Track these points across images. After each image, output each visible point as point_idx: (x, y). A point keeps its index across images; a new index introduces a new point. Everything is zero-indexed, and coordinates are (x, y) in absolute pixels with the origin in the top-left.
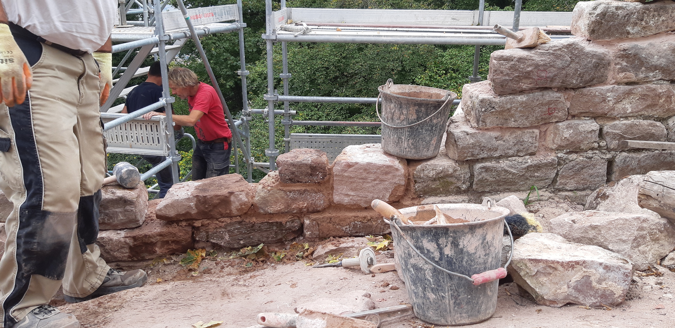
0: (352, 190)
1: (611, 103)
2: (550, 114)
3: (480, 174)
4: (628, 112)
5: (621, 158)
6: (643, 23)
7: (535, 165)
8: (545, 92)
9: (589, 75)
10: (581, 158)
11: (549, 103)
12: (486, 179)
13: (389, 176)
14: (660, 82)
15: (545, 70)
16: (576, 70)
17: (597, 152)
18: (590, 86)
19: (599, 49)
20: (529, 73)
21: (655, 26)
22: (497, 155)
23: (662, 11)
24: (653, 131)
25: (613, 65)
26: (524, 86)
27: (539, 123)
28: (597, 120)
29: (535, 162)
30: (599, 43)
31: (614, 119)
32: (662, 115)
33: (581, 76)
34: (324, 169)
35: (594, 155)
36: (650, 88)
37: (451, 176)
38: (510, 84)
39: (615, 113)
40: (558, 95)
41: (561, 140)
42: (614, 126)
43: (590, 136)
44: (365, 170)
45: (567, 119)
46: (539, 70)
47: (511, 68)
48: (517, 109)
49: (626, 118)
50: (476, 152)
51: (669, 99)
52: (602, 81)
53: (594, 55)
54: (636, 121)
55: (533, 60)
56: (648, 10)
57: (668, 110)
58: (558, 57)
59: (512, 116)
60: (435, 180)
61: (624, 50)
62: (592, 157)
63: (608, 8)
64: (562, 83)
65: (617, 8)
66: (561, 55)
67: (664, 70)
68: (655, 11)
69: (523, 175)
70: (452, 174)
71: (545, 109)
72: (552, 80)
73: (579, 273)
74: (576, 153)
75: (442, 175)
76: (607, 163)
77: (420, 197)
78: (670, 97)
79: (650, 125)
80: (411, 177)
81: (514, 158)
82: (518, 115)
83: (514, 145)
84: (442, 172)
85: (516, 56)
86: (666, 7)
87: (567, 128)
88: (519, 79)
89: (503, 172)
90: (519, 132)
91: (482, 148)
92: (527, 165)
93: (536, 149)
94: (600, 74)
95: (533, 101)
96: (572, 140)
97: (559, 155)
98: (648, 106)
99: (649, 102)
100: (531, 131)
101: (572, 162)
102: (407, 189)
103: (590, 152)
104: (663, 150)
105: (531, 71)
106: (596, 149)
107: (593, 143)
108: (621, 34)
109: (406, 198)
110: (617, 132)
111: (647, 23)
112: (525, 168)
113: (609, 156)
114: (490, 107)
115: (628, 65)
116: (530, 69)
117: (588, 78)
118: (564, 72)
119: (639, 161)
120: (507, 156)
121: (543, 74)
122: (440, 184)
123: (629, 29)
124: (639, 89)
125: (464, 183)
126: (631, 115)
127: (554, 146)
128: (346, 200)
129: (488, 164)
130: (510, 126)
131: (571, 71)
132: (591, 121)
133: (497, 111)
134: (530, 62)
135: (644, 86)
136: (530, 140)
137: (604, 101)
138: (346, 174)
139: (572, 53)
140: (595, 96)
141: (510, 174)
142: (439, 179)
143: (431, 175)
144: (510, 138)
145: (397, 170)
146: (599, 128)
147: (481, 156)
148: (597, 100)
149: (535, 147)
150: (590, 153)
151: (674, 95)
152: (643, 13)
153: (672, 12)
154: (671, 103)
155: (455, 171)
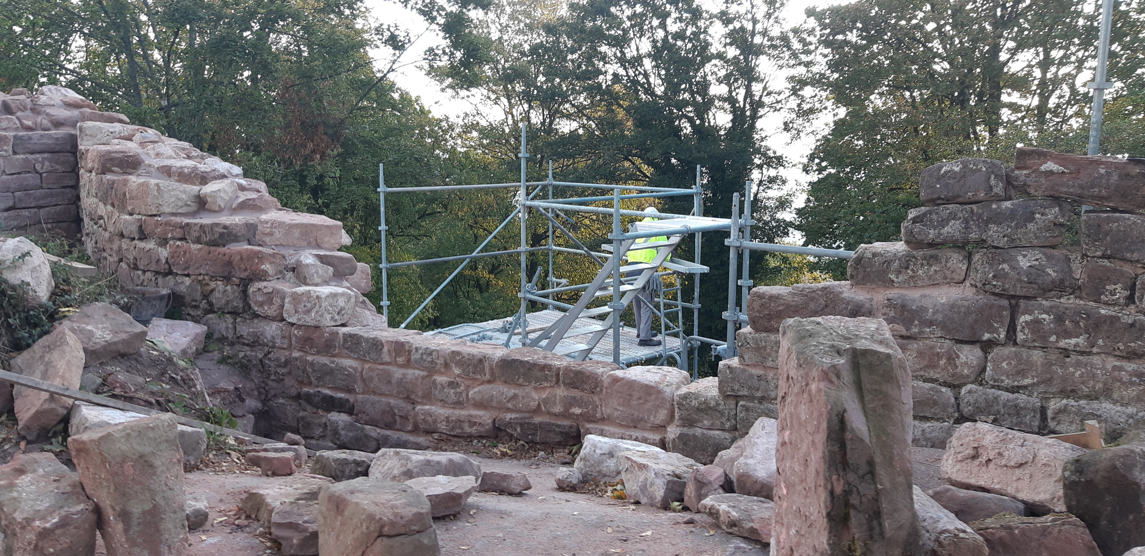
0: (619, 404)
3: (741, 412)
6: (909, 271)
12: (747, 419)
13: (653, 397)
14: (939, 340)
20: (780, 312)
21: (927, 276)
22: (758, 395)
23: (932, 260)
25: (878, 315)
30: (863, 289)
32: (949, 380)
34: (596, 380)
36: (927, 345)
37: (714, 409)
38: (761, 321)
44: (630, 387)
46: (791, 310)
50: (736, 387)
51: (952, 361)
55: (786, 300)
56: (914, 258)
57: (953, 375)
58: (812, 299)
59: (769, 355)
60: (697, 410)
61: (888, 300)
63: (865, 253)
65: (874, 254)
66: (815, 298)
67: (942, 326)
68: (923, 260)
70: (714, 407)
75: (703, 406)
77: (685, 426)
78: (954, 360)
79: (931, 389)
80: (675, 403)
82: (775, 355)
84: (704, 403)
85: (768, 294)
86: (938, 256)
88: (770, 317)
91: (742, 385)
98: (927, 367)
99: (926, 363)
102: (672, 415)
105: (782, 311)
108: (884, 282)
109: (671, 424)
111: (912, 270)
114: (747, 342)
115: (897, 317)
116: (781, 308)
119: (923, 431)
120: (771, 398)
123: (892, 277)
124: (915, 345)
125: (728, 420)
128: (614, 414)
130: (769, 365)
133: (752, 348)
135: (921, 343)
138: (614, 388)
139: (827, 297)
142: (703, 410)
143: (692, 404)
145: (661, 392)
151: (958, 357)
152: (908, 261)
153: (946, 262)
154: (956, 367)
155: (718, 404)
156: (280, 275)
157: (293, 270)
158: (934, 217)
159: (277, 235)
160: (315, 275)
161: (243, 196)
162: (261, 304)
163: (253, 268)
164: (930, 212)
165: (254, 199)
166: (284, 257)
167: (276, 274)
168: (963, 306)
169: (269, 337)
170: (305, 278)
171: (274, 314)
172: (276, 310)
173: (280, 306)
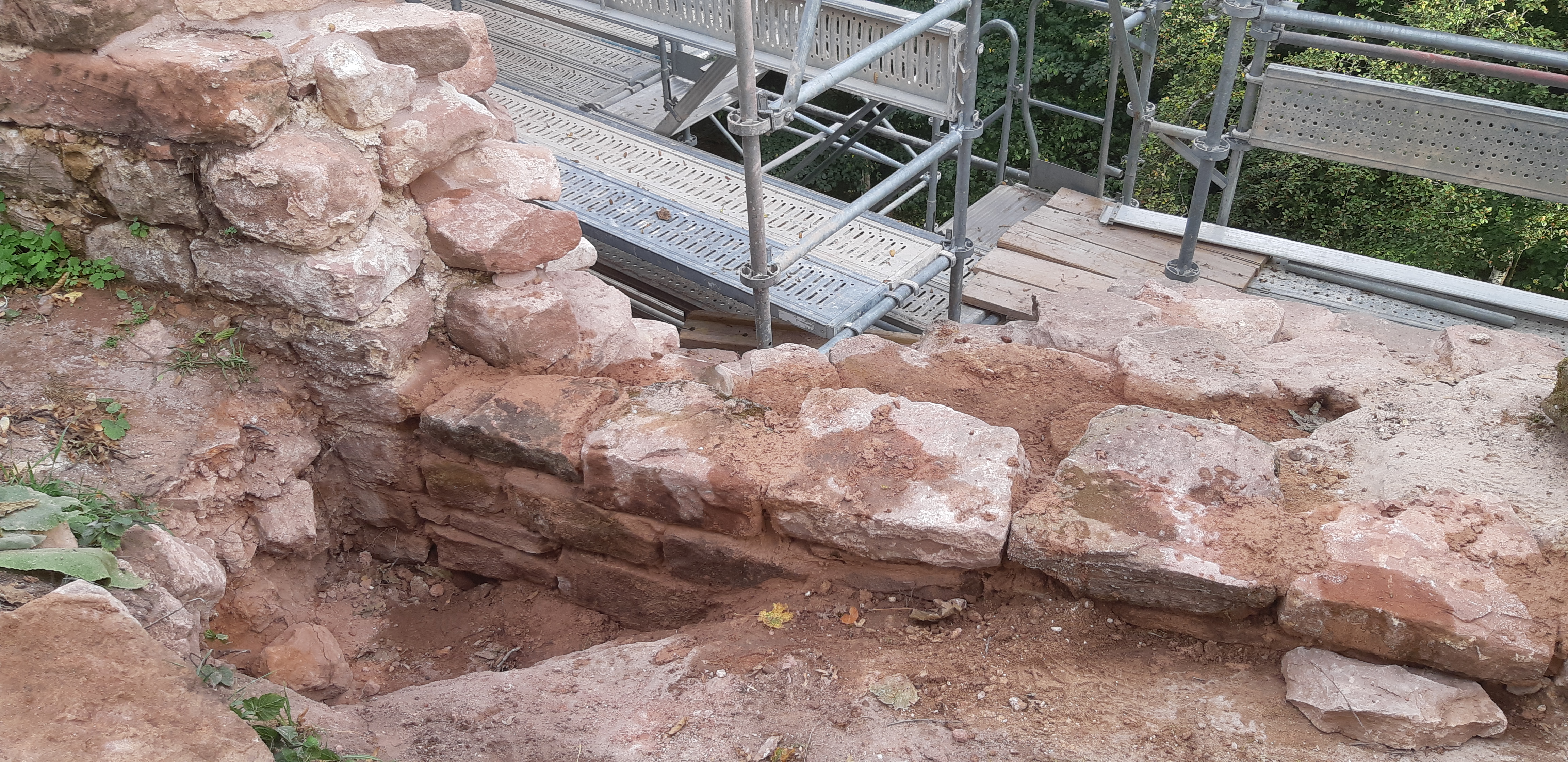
156: (282, 115)
157: (311, 91)
160: (376, 101)
162: (255, 214)
163: (204, 119)
166: (281, 65)
167: (269, 121)
169: (299, 296)
170: (351, 113)
171: (300, 241)
172: (302, 232)
173: (311, 220)
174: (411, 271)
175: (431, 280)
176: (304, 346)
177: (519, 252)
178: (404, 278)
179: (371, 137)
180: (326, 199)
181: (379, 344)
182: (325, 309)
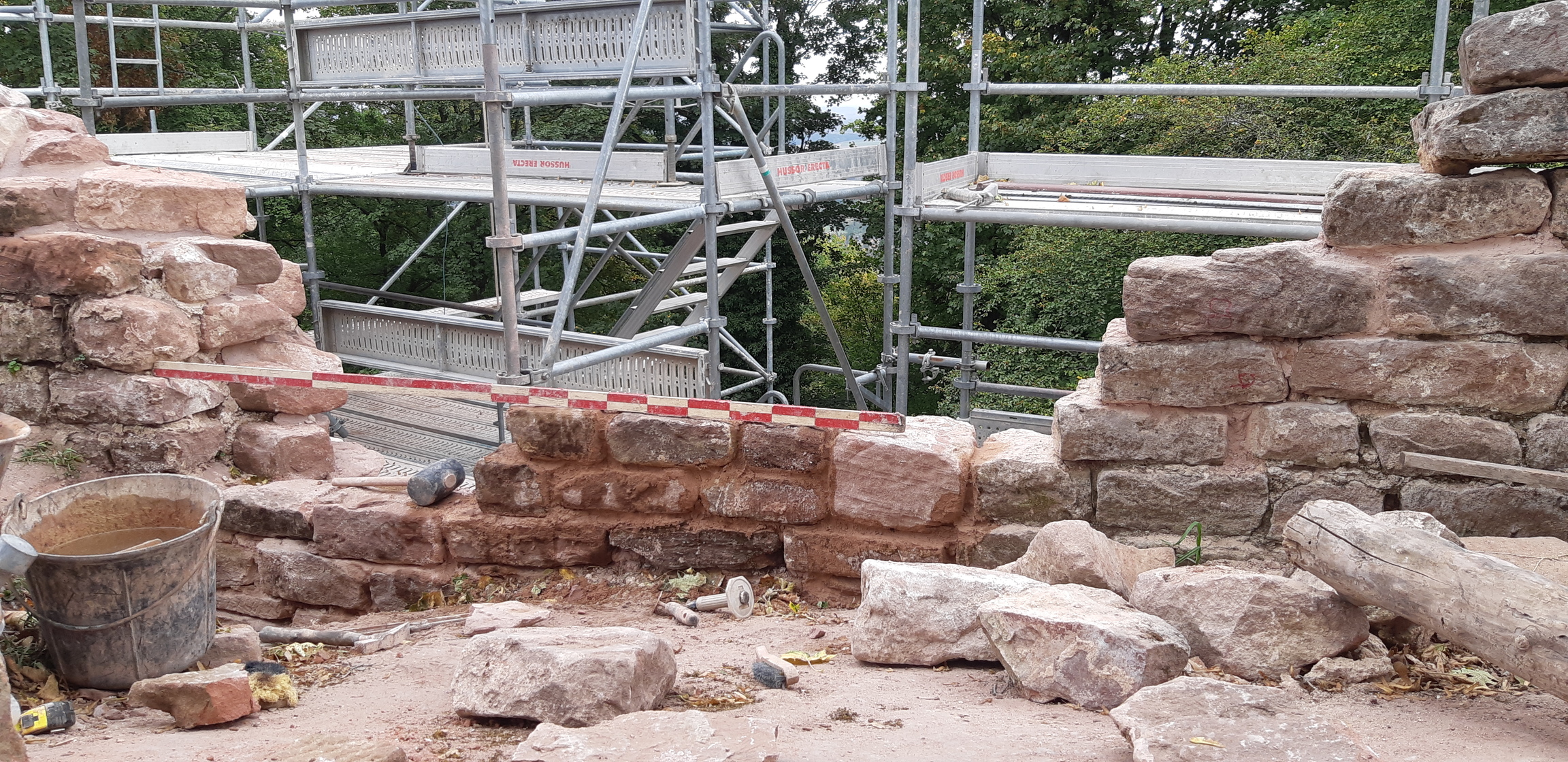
0: (863, 491)
1: (1380, 375)
2: (1244, 386)
3: (1106, 489)
4: (1423, 395)
5: (1412, 490)
6: (1445, 215)
7: (1219, 486)
8: (1233, 343)
9: (1323, 314)
10: (1321, 482)
11: (1239, 364)
12: (1118, 502)
13: (930, 474)
14: (1496, 338)
15: (1226, 300)
16: (1294, 303)
17: (1358, 472)
18: (1332, 337)
19: (1344, 264)
20: (1193, 303)
21: (1477, 221)
22: (1141, 455)
23: (1489, 191)
24: (1484, 440)
25: (1381, 298)
26: (1184, 329)
27: (1223, 401)
28: (1356, 407)
29: (1218, 479)
30: (1350, 253)
31: (1394, 407)
32: (1509, 408)
33: (1305, 315)
34: (816, 449)
35: (1352, 478)
36: (1471, 349)
37: (1051, 487)
38: (1154, 321)
39: (1393, 396)
40: (1259, 349)
41: (1272, 438)
42: (1394, 424)
43: (1335, 437)
44: (887, 457)
45: (1287, 399)
46: (1213, 298)
47: (1156, 292)
48: (1174, 370)
49: (1423, 407)
50: (1097, 447)
51: (1518, 375)
52: (1356, 327)
53: (1330, 276)
54: (1445, 417)
55: (1201, 279)
56: (1454, 188)
57: (1521, 398)
58: (1255, 276)
59: (1166, 383)
60: (1018, 491)
61: (1403, 268)
62: (1347, 483)
63: (1361, 184)
64: (1263, 326)
65: (1381, 185)
66: (1261, 273)
67: (1501, 312)
68: (1472, 192)
69: (1194, 502)
70: (1051, 484)
71: (1232, 374)
72: (1242, 320)
73: (1072, 646)
74: (1312, 469)
75: (1031, 483)
76: (1381, 498)
77: (993, 521)
78: (1523, 371)
79: (1478, 426)
80: (973, 481)
81: (1175, 467)
82: (1176, 382)
83: (1176, 441)
84: (1032, 477)
85: (1167, 270)
86: (1499, 184)
87: (1285, 417)
88: (1173, 313)
89: (1151, 492)
90: (1185, 416)
91: (1109, 441)
92: (1201, 482)
93: (1222, 454)
94: (1347, 313)
95: (1205, 358)
96: (1297, 442)
97: (1271, 470)
98: (1471, 387)
99: (1470, 378)
100: (1209, 416)
101: (1301, 488)
102: (967, 504)
103: (1341, 471)
104: (1515, 484)
105: (1197, 300)
106: (1356, 466)
107: (1345, 452)
108: (1396, 236)
109: (965, 520)
110: (1398, 434)
111: (1453, 214)
112: (1196, 489)
113: (1384, 483)
114: (1120, 362)
115: (1417, 299)
116: (1194, 296)
117: (1319, 321)
118: (1267, 305)
119: (1457, 501)
120: (1162, 462)
121: (1222, 307)
122: (1030, 501)
123: (1412, 226)
124: (1448, 350)
125: (1077, 505)
126: (1432, 402)
127: (1261, 452)
128: (855, 509)
129: (1122, 473)
130: (1163, 402)
131: (1282, 304)
132: (1337, 407)
133: (1133, 372)
134: (1195, 283)
135: (1459, 345)
136: (1208, 434)
137: (1364, 368)
138: (853, 462)
139: (1285, 270)
140: (1341, 356)
141: (1166, 496)
142: (1028, 490)
143: (1009, 480)
144: (1167, 427)
145: (945, 464)
146: (1356, 423)
147: (1107, 456)
148: (1345, 365)
149: (1220, 449)
150: (1341, 474)
151: (1531, 366)
152: (1443, 196)
153: (1515, 194)
154: (1527, 384)
155: (1060, 479)
156: (133, 284)
157: (158, 275)
158: (1501, 110)
159: (119, 210)
160: (204, 283)
161: (40, 140)
162: (101, 343)
163: (78, 273)
164: (1493, 103)
165: (64, 144)
166: (139, 252)
167: (125, 284)
168: (1543, 275)
169: (122, 405)
170: (184, 289)
171: (130, 361)
172: (132, 353)
173: (140, 344)
174: (212, 405)
175: (226, 416)
176: (119, 452)
177: (297, 399)
178: (205, 408)
179: (197, 308)
180: (154, 332)
181: (175, 443)
182: (140, 416)
